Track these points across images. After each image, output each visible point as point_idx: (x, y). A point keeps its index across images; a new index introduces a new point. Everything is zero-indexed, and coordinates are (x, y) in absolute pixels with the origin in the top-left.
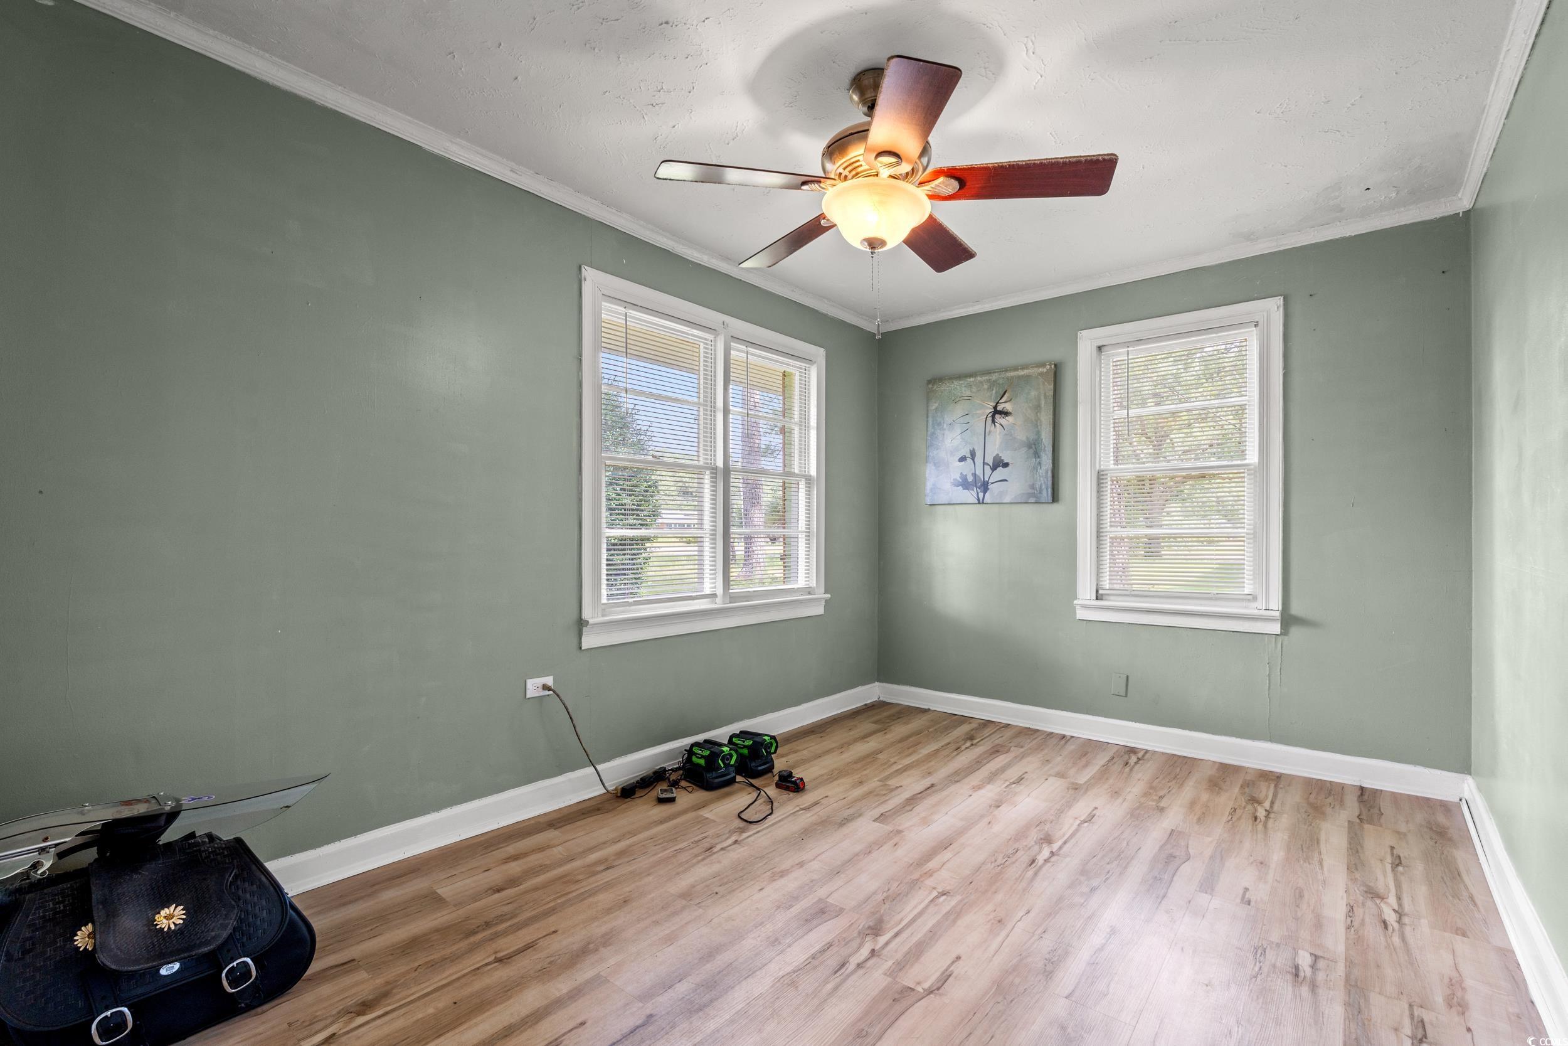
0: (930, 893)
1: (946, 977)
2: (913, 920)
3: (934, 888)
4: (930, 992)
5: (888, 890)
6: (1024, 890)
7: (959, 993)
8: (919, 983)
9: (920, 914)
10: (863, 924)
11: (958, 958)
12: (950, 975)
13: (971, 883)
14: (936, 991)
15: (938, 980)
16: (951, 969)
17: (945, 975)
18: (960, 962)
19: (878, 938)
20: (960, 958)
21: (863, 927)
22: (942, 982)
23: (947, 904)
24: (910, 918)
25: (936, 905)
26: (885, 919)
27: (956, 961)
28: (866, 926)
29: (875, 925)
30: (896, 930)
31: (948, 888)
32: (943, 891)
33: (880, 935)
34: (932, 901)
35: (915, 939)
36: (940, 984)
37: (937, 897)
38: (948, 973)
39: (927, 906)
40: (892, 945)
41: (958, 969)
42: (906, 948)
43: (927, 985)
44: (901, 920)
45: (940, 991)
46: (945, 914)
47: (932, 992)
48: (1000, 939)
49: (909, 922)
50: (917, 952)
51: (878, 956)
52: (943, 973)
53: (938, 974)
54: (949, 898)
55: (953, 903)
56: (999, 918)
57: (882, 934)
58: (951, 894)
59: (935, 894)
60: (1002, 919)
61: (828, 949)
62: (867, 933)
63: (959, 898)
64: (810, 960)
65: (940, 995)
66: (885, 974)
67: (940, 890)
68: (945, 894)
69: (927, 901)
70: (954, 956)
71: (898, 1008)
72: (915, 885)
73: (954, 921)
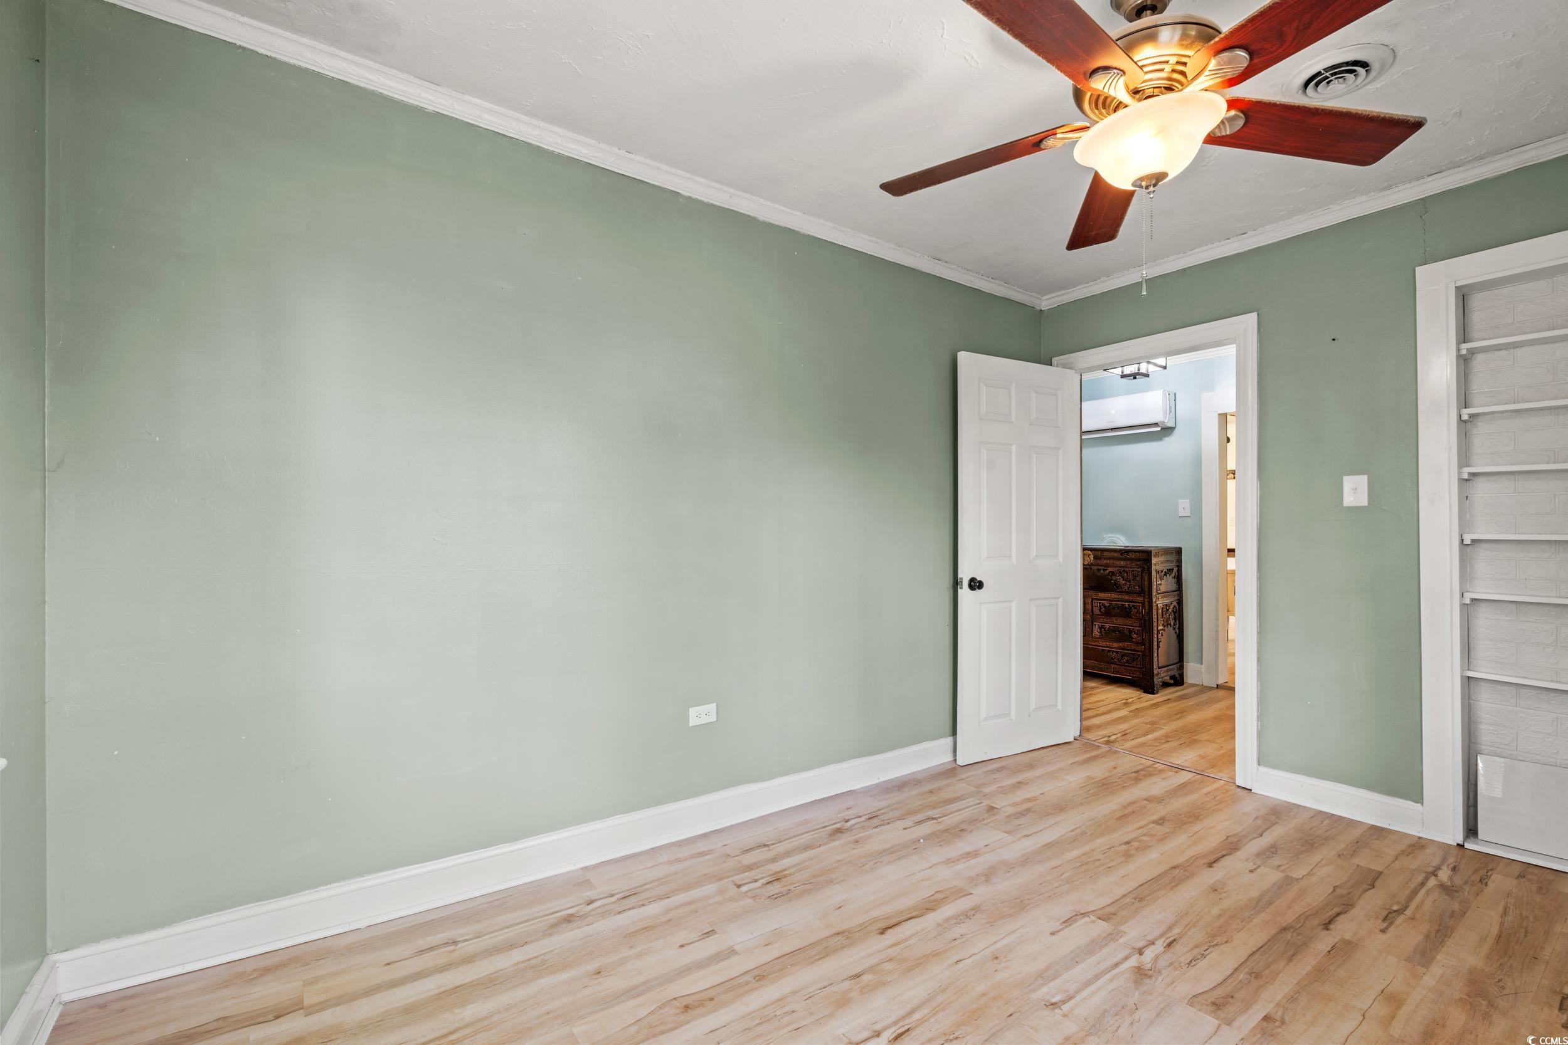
0: (1072, 1009)
1: (1068, 922)
2: (1097, 977)
3: (1065, 1016)
4: (1084, 914)
5: (1132, 1023)
6: (944, 991)
7: (1061, 909)
8: (1093, 922)
9: (1087, 984)
10: (1158, 982)
11: (1053, 934)
12: (1064, 922)
13: (1011, 1015)
14: (1078, 914)
15: (1076, 921)
16: (1062, 927)
17: (1068, 924)
18: (1051, 930)
19: (1137, 965)
20: (1051, 933)
21: (1157, 978)
22: (1073, 919)
23: (1050, 991)
24: (1100, 981)
25: (1066, 991)
26: (1133, 984)
27: (1055, 932)
28: (1153, 978)
29: (1142, 979)
30: (1117, 970)
31: (1046, 1013)
32: (1053, 1009)
33: (1136, 967)
34: (1070, 998)
35: (1093, 960)
36: (1074, 918)
37: (1064, 1002)
38: (1066, 924)
39: (1078, 992)
40: (1121, 956)
41: (1057, 926)
42: (1105, 951)
43: (1087, 919)
44: (1111, 980)
45: (1075, 913)
46: (1056, 978)
47: (1082, 914)
48: (1005, 941)
49: (1102, 977)
50: (1092, 947)
51: (1135, 949)
52: (1069, 925)
53: (1075, 925)
54: (1047, 997)
55: (1044, 990)
56: (995, 961)
57: (1134, 968)
58: (1043, 1003)
59: (1066, 1008)
60: (993, 959)
61: (1191, 961)
62: (1151, 972)
63: (1034, 996)
64: (1206, 953)
65: (1075, 911)
66: (1125, 933)
67: (1057, 1011)
68: (1052, 1004)
69: (1078, 998)
70: (1056, 937)
71: (1112, 909)
72: (1094, 1026)
73: (1047, 968)
